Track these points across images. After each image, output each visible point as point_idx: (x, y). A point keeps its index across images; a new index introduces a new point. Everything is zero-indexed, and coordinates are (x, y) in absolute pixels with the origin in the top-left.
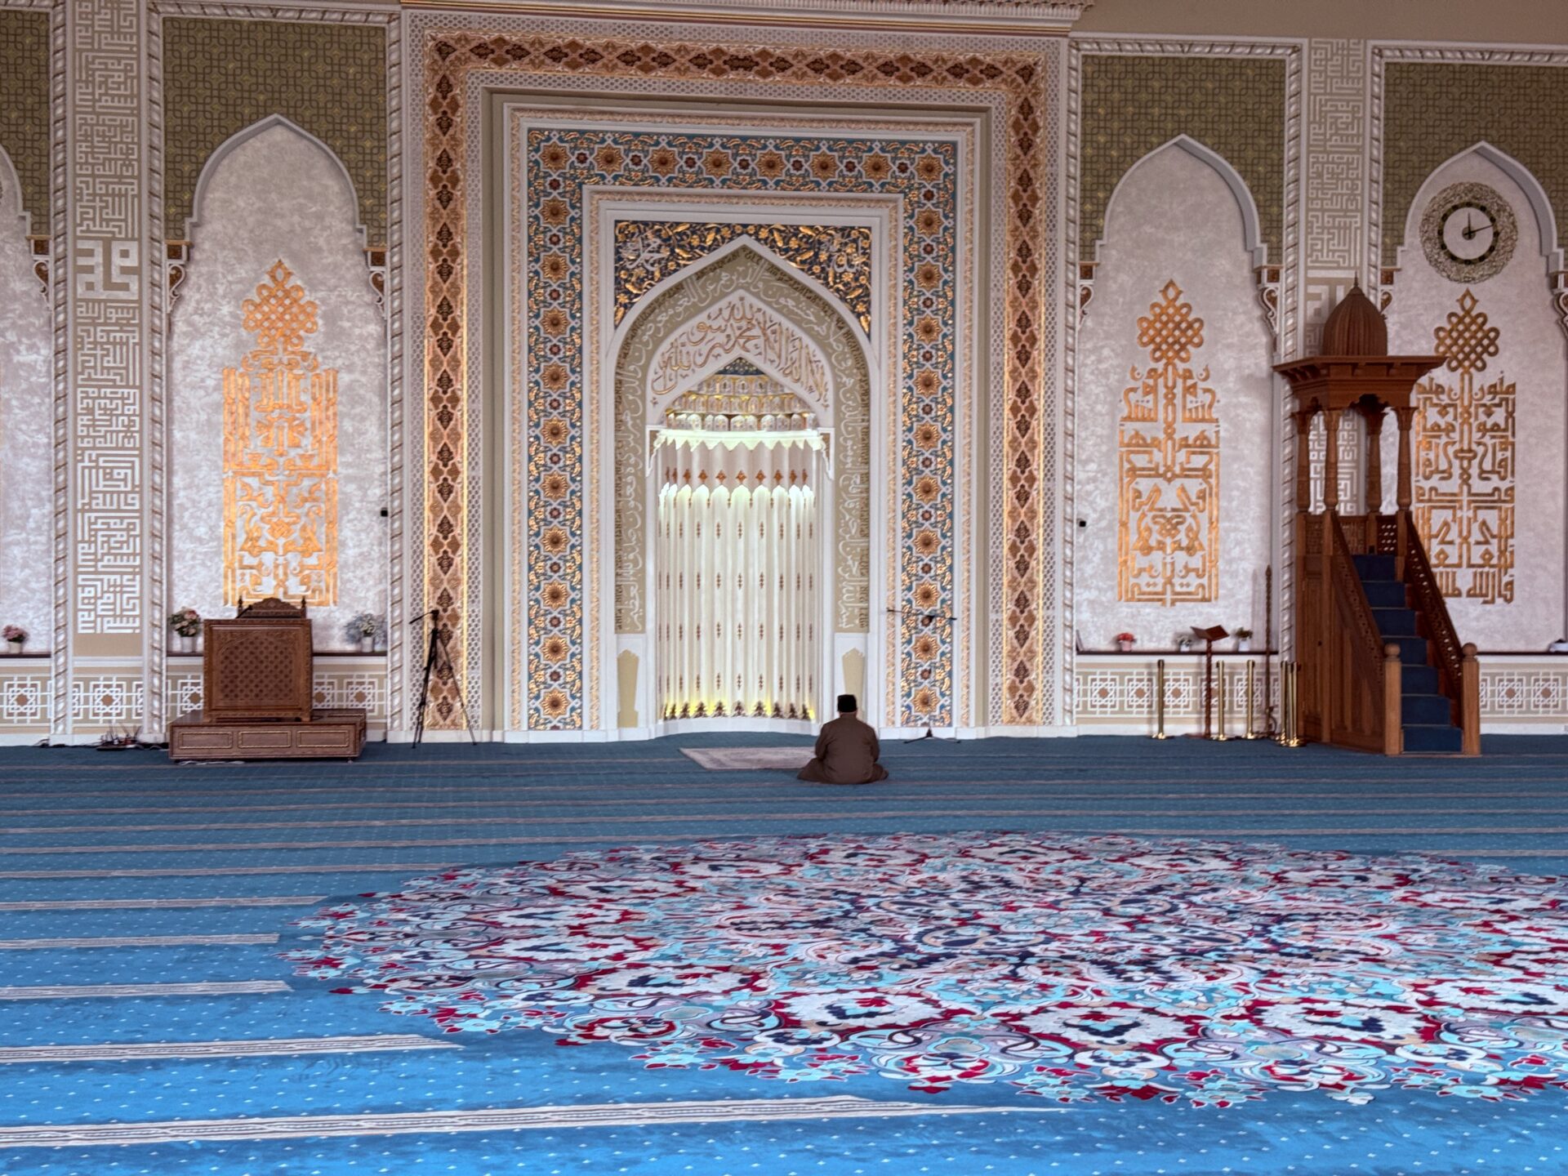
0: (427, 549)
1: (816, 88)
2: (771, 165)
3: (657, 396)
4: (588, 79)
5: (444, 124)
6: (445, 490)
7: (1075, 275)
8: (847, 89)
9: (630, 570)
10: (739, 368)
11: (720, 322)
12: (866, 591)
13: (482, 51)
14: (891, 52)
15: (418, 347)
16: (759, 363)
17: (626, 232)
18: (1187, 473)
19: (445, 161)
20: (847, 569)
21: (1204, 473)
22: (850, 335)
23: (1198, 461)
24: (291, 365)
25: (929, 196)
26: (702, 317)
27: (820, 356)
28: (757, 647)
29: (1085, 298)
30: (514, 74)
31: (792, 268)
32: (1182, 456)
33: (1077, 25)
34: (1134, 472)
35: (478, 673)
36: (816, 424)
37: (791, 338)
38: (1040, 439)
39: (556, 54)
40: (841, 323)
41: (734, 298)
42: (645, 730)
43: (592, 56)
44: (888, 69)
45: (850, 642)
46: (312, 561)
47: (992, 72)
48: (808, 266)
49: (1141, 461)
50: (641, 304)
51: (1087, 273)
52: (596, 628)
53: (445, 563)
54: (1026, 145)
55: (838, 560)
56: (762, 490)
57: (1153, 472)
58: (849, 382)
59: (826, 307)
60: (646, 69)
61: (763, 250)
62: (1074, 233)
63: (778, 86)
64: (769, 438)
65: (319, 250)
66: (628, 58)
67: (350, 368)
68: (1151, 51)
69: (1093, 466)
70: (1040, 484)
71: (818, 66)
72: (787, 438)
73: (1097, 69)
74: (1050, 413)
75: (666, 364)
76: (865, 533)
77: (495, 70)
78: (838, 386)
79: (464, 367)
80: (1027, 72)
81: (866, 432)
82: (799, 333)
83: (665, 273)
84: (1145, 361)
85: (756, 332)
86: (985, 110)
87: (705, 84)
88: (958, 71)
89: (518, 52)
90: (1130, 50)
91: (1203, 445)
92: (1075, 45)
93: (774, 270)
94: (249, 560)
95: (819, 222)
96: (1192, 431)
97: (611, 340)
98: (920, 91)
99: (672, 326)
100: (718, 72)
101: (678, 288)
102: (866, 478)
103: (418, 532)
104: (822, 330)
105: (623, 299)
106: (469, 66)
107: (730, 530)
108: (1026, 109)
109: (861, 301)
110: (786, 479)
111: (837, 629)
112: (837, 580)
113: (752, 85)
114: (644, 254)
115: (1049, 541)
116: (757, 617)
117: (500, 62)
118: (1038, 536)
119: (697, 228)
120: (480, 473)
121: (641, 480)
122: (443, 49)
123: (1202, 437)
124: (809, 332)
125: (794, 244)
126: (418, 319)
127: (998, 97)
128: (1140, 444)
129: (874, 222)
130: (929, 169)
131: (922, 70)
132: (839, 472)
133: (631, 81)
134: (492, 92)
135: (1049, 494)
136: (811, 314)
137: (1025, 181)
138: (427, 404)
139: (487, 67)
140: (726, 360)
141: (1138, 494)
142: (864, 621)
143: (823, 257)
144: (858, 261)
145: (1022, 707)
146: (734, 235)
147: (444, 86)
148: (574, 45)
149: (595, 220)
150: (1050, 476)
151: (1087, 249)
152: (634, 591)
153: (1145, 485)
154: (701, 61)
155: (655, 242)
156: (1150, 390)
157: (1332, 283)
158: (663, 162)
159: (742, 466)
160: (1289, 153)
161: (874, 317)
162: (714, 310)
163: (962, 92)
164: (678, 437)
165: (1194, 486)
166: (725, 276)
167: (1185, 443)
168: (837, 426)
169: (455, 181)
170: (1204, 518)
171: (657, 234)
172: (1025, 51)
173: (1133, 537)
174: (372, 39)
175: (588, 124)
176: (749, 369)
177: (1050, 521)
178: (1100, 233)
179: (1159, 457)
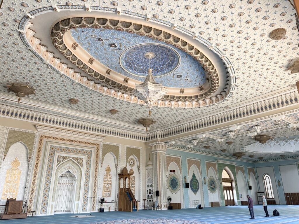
0: (30, 192)
1: (79, 144)
2: (74, 151)
3: (59, 174)
4: (57, 141)
5: (40, 144)
7: (101, 164)
8: (82, 144)
9: (54, 194)
11: (67, 167)
12: (79, 196)
13: (46, 137)
14: (86, 141)
15: (33, 168)
17: (59, 157)
18: (109, 184)
19: (40, 148)
21: (110, 184)
22: (80, 169)
23: (110, 183)
24: (16, 170)
25: (89, 155)
26: (65, 166)
27: (76, 171)
28: (64, 203)
29: (102, 166)
30: (49, 140)
31: (75, 162)
32: (108, 182)
33: (103, 141)
34: (104, 184)
35: (34, 207)
36: (75, 178)
37: (74, 169)
38: (97, 180)
39: (54, 138)
40: (79, 167)
41: (69, 164)
42: (53, 214)
43: (57, 139)
44: (86, 143)
45: (77, 202)
46: (14, 193)
47: (95, 144)
48: (77, 161)
49: (105, 183)
50: (59, 164)
51: (102, 164)
52: (50, 201)
53: (32, 194)
54: (98, 151)
55: (76, 193)
57: (106, 184)
58: (79, 174)
59: (78, 166)
60: (63, 140)
61: (73, 160)
62: (101, 160)
63: (75, 143)
65: (22, 156)
66: (61, 139)
67: (23, 170)
69: (101, 183)
70: (97, 185)
71: (79, 142)
73: (104, 145)
74: (98, 177)
75: (61, 171)
76: (80, 190)
78: (78, 174)
79: (38, 171)
80: (98, 145)
81: (81, 179)
82: (75, 168)
83: (62, 161)
84: (106, 172)
85: (70, 168)
86: (94, 148)
87: (68, 143)
88: (92, 144)
89: (50, 137)
90: (107, 144)
91: (110, 181)
92: (102, 143)
93: (73, 162)
94: (6, 193)
95: (78, 157)
97: (56, 168)
98: (88, 145)
99: (62, 167)
100: (70, 141)
101: (63, 163)
102: (81, 184)
103: (29, 190)
104: (77, 168)
106: (44, 138)
108: (98, 148)
109: (82, 165)
110: (70, 184)
111: (75, 201)
112: (76, 195)
113: (73, 143)
115: (97, 191)
116: (65, 200)
117: (48, 138)
119: (66, 157)
120: (38, 183)
122: (42, 136)
123: (110, 180)
124: (76, 168)
125: (76, 159)
126: (34, 165)
127: (95, 147)
128: (105, 181)
129: (84, 158)
130: (89, 153)
131: (89, 143)
132: (77, 183)
133: (61, 141)
134: (47, 141)
136: (76, 166)
137: (97, 155)
138: (33, 175)
139: (46, 139)
140: (67, 171)
141: (105, 186)
142: (79, 200)
143: (78, 161)
144: (82, 161)
145: (93, 209)
146: (70, 158)
147: (41, 140)
148: (56, 137)
149: (56, 155)
150: (98, 184)
151: (102, 162)
152: (54, 197)
153: (105, 185)
154: (68, 140)
155: (62, 158)
156: (106, 176)
157: (122, 166)
158: (64, 150)
160: (119, 154)
161: (83, 167)
162: (66, 165)
163: (92, 146)
165: (109, 185)
166: (68, 162)
167: (109, 181)
168: (77, 178)
169: (40, 150)
170: (110, 188)
171: (62, 157)
172: (98, 143)
173: (104, 190)
174: (34, 134)
175: (57, 145)
176: (69, 172)
177: (97, 189)
178: (103, 160)
179: (106, 182)
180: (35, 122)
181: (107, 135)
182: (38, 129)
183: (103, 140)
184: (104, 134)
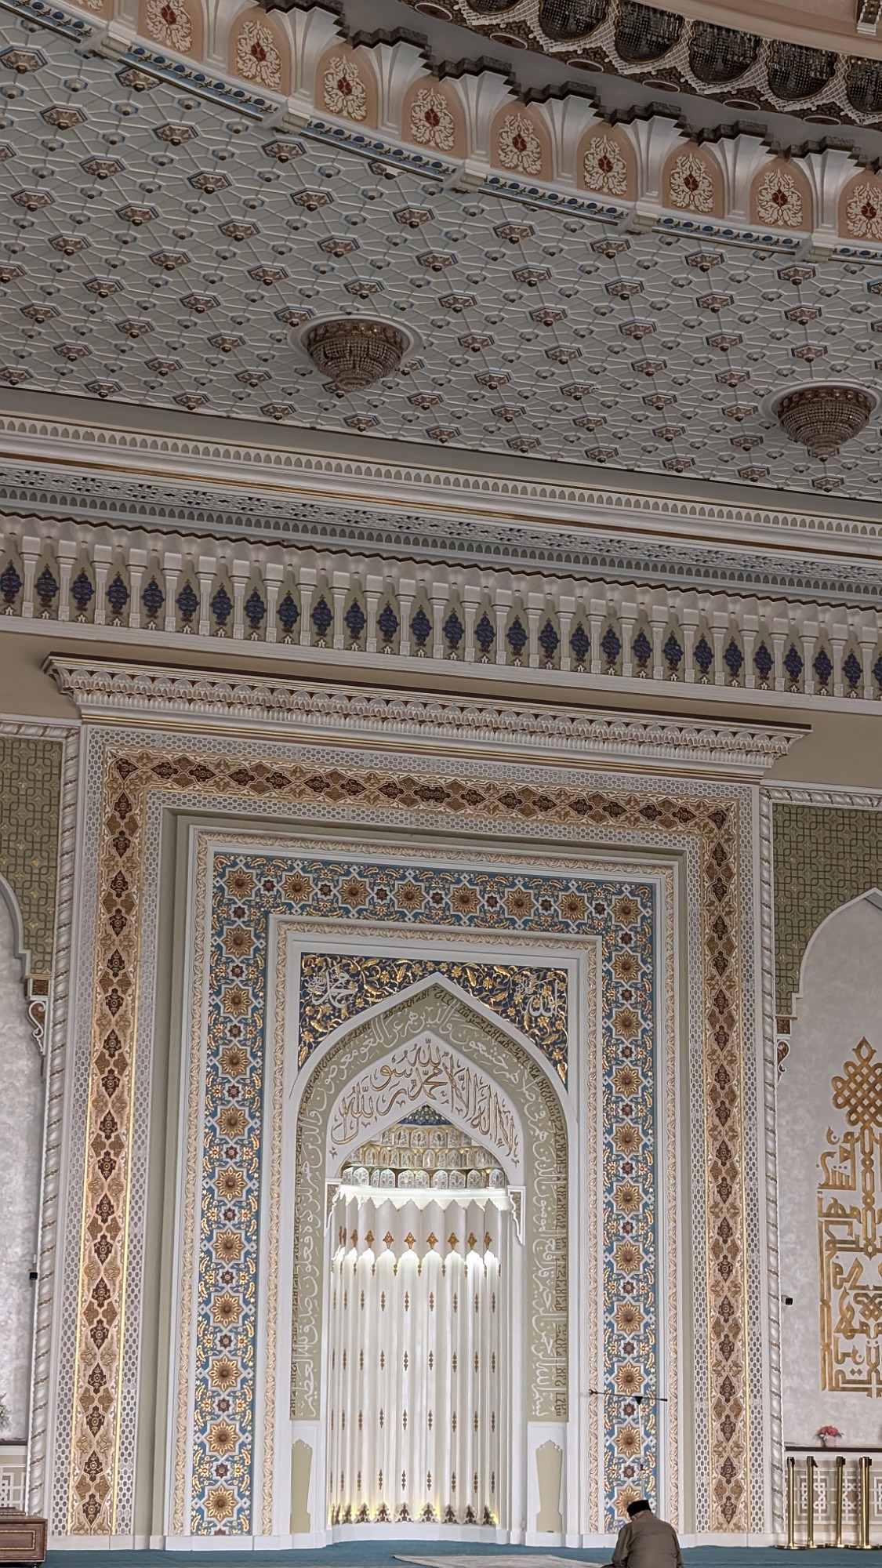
0: (80, 1318)
1: (508, 823)
2: (465, 900)
3: (338, 1147)
4: (275, 803)
5: (121, 845)
6: (103, 1250)
7: (772, 1029)
8: (539, 825)
9: (305, 1345)
11: (405, 1066)
12: (563, 1374)
13: (164, 770)
14: (583, 790)
15: (82, 1086)
16: (445, 1112)
17: (313, 965)
19: (119, 884)
20: (541, 1347)
22: (545, 1085)
25: (626, 939)
26: (386, 1060)
27: (510, 1106)
28: (425, 1439)
29: (783, 1053)
30: (197, 796)
31: (485, 1010)
33: (769, 773)
34: (835, 1244)
35: (131, 1466)
36: (503, 1181)
37: (480, 1084)
38: (743, 1205)
39: (241, 777)
40: (536, 1070)
41: (420, 1040)
42: (317, 1537)
43: (279, 781)
44: (580, 806)
45: (543, 1433)
47: (685, 815)
48: (502, 1008)
49: (840, 1232)
50: (327, 1043)
51: (784, 1027)
52: (271, 1412)
53: (99, 1335)
54: (720, 891)
55: (530, 1338)
56: (433, 1256)
57: (853, 1246)
58: (543, 1136)
59: (520, 1053)
60: (335, 796)
61: (456, 989)
62: (771, 985)
63: (469, 818)
64: (441, 1196)
66: (317, 784)
68: (840, 802)
69: (791, 1237)
70: (744, 1255)
71: (510, 801)
72: (463, 1196)
73: (787, 817)
74: (752, 1177)
75: (348, 1109)
76: (562, 1306)
77: (178, 790)
78: (529, 1140)
79: (131, 1109)
80: (719, 818)
81: (563, 1192)
82: (487, 1080)
83: (353, 1011)
84: (839, 1121)
85: (442, 1077)
86: (680, 853)
87: (396, 814)
88: (650, 812)
89: (202, 774)
90: (820, 801)
92: (767, 793)
93: (465, 1010)
95: (514, 962)
97: (295, 1081)
98: (612, 831)
99: (356, 1068)
100: (409, 802)
101: (366, 1026)
102: (563, 1243)
103: (70, 1298)
104: (514, 1078)
105: (308, 1038)
106: (151, 785)
108: (719, 854)
109: (556, 1045)
110: (461, 1244)
111: (528, 1416)
112: (529, 1360)
113: (442, 817)
114: (333, 989)
115: (754, 1320)
116: (426, 1402)
117: (183, 783)
118: (742, 1313)
119: (388, 964)
120: (143, 1230)
121: (319, 1241)
122: (124, 767)
124: (499, 1080)
125: (487, 984)
126: (82, 1054)
127: (691, 842)
128: (837, 1214)
129: (571, 965)
130: (626, 911)
131: (614, 810)
132: (530, 1236)
133: (319, 808)
134: (175, 813)
135: (754, 1266)
136: (503, 1059)
137: (720, 928)
138: (88, 1150)
139: (169, 787)
140: (410, 1107)
141: (839, 1269)
142: (561, 1408)
143: (518, 998)
144: (554, 1004)
145: (729, 1511)
146: (426, 972)
147: (123, 806)
148: (260, 768)
149: (282, 952)
150: (753, 1246)
151: (783, 1002)
152: (308, 1370)
153: (846, 1259)
154: (391, 790)
155: (343, 977)
156: (847, 1155)
158: (353, 893)
159: (410, 1227)
161: (571, 1066)
162: (398, 1052)
163: (655, 835)
164: (347, 1191)
166: (412, 1016)
168: (527, 1183)
169: (129, 905)
171: (345, 968)
172: (715, 794)
173: (836, 1318)
174: (48, 754)
175: (276, 850)
176: (428, 1118)
177: (754, 1297)
178: (795, 986)
179: (858, 1228)
180: (46, 627)
181: (808, 699)
182: (81, 698)
183: (769, 762)
184: (777, 697)
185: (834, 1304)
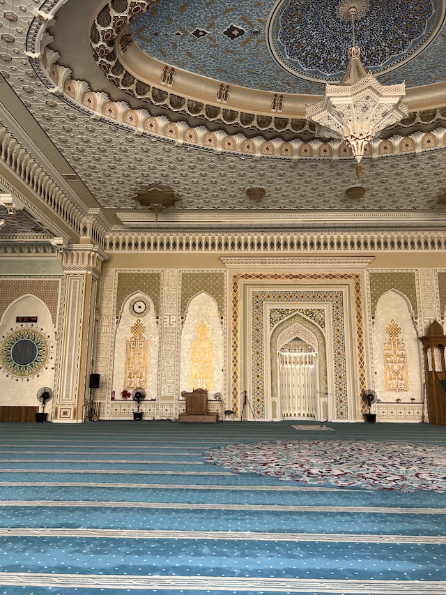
0: (231, 378)
1: (311, 281)
2: (302, 297)
3: (280, 345)
4: (264, 281)
5: (235, 291)
6: (235, 365)
7: (370, 318)
8: (318, 281)
9: (274, 383)
10: (297, 339)
11: (292, 329)
12: (326, 388)
13: (243, 277)
14: (327, 273)
15: (230, 336)
16: (301, 338)
17: (272, 311)
18: (399, 362)
19: (235, 298)
20: (322, 383)
21: (404, 362)
22: (321, 332)
23: (402, 359)
24: (204, 340)
25: (337, 302)
26: (288, 328)
27: (314, 336)
28: (303, 400)
29: (373, 323)
30: (249, 281)
31: (307, 318)
32: (398, 358)
33: (368, 267)
34: (387, 362)
35: (242, 405)
36: (314, 351)
37: (308, 332)
38: (365, 354)
39: (257, 277)
40: (319, 329)
41: (295, 324)
42: (278, 419)
43: (265, 277)
44: (327, 277)
45: (323, 400)
46: (208, 380)
47: (350, 277)
48: (311, 317)
49: (388, 359)
50: (275, 326)
51: (373, 318)
52: (267, 395)
53: (235, 381)
54: (358, 291)
55: (320, 381)
56: (303, 366)
57: (392, 362)
58: (321, 342)
59: (315, 326)
60: (276, 279)
61: (301, 314)
62: (370, 310)
63: (303, 281)
64: (304, 354)
65: (210, 316)
66: (272, 277)
67: (216, 340)
68: (384, 271)
69: (377, 360)
70: (365, 364)
71: (312, 277)
72: (308, 354)
73: (373, 275)
74: (367, 348)
75: (281, 338)
76: (326, 375)
78: (318, 343)
79: (239, 339)
80: (357, 277)
81: (325, 353)
83: (280, 319)
84: (388, 337)
85: (300, 331)
86: (348, 284)
87: (288, 281)
88: (342, 277)
89: (250, 276)
90: (379, 271)
91: (403, 355)
92: (368, 271)
93: (304, 318)
94: (195, 380)
95: (313, 308)
96: (400, 352)
97: (269, 334)
98: (334, 281)
99: (282, 330)
100: (291, 278)
101: (283, 322)
102: (326, 363)
103: (229, 374)
104: (315, 331)
105: (272, 325)
106: (240, 280)
107: (296, 374)
108: (357, 284)
109: (323, 324)
110: (308, 363)
111: (320, 397)
112: (320, 385)
113: (298, 281)
114: (277, 315)
115: (368, 377)
116: (303, 394)
117: (246, 278)
118: (366, 376)
119: (287, 310)
120: (242, 361)
121: (276, 363)
122: (235, 277)
123: (402, 353)
124: (312, 331)
125: (308, 313)
126: (230, 329)
127: (351, 282)
128: (387, 355)
129: (325, 308)
130: (337, 297)
131: (334, 277)
132: (319, 361)
133: (273, 281)
134: (245, 284)
135: (368, 367)
136: (312, 327)
137: (358, 299)
138: (231, 347)
139: (244, 280)
140: (294, 337)
141: (388, 367)
142: (327, 395)
143: (314, 315)
144: (322, 316)
146: (295, 311)
147: (235, 284)
148: (261, 274)
149: (266, 309)
150: (368, 362)
151: (373, 313)
152: (275, 388)
153: (390, 364)
154: (287, 277)
155: (278, 313)
156: (389, 343)
157: (430, 319)
158: (279, 297)
159: (298, 360)
160: (417, 292)
161: (326, 328)
162: (291, 327)
163: (343, 281)
164: (284, 354)
165: (401, 365)
166: (293, 320)
167: (398, 355)
168: (319, 351)
169: (237, 302)
170: (404, 372)
171: (279, 311)
172: (356, 272)
173: (388, 376)
174: (221, 275)
175: (264, 290)
177: (368, 373)
178: (376, 309)
179: (392, 358)
180: (220, 252)
181: (376, 251)
182: (226, 265)
183: (367, 264)
184: (369, 251)
185: (388, 373)
